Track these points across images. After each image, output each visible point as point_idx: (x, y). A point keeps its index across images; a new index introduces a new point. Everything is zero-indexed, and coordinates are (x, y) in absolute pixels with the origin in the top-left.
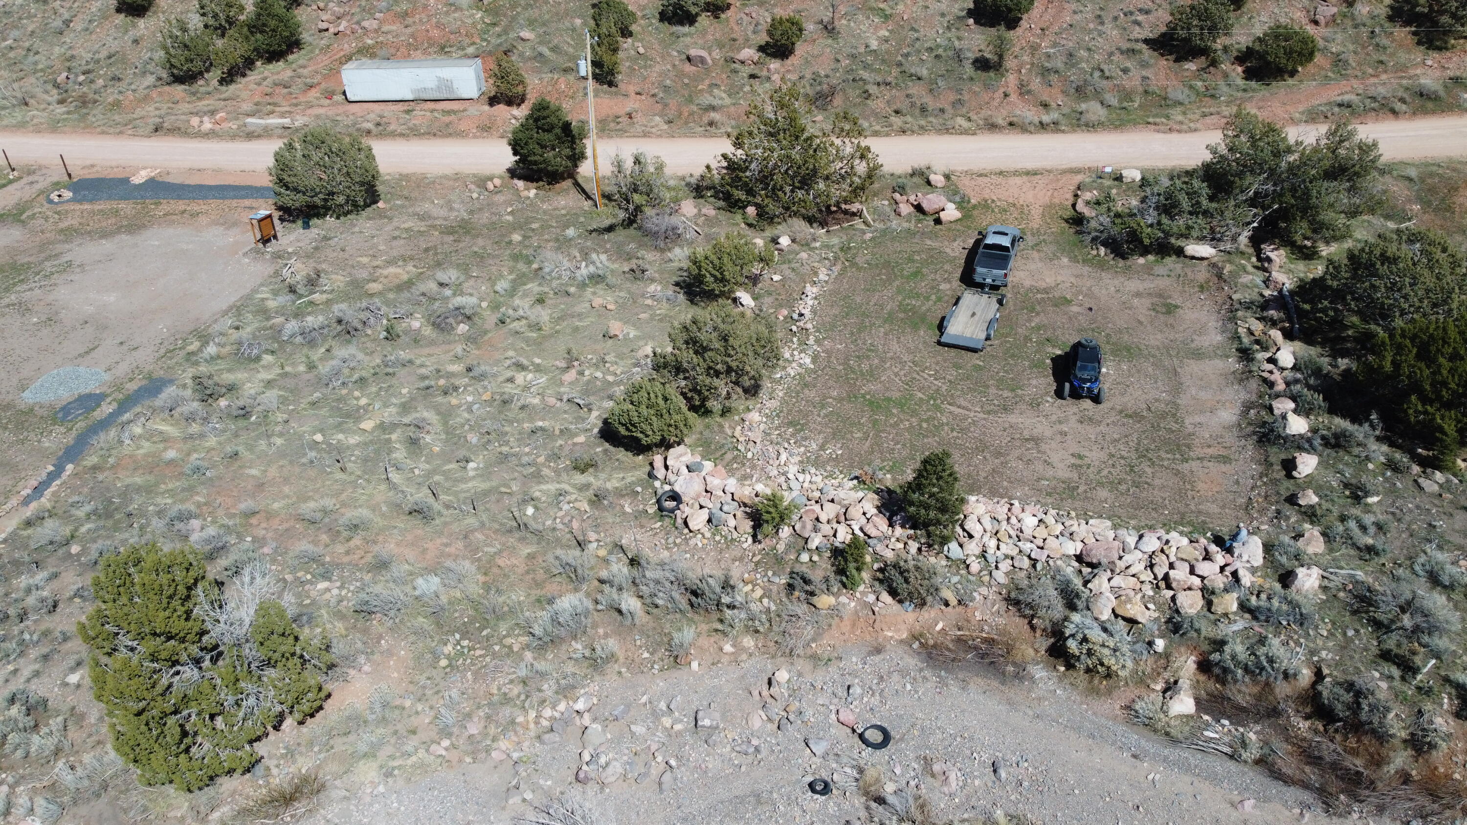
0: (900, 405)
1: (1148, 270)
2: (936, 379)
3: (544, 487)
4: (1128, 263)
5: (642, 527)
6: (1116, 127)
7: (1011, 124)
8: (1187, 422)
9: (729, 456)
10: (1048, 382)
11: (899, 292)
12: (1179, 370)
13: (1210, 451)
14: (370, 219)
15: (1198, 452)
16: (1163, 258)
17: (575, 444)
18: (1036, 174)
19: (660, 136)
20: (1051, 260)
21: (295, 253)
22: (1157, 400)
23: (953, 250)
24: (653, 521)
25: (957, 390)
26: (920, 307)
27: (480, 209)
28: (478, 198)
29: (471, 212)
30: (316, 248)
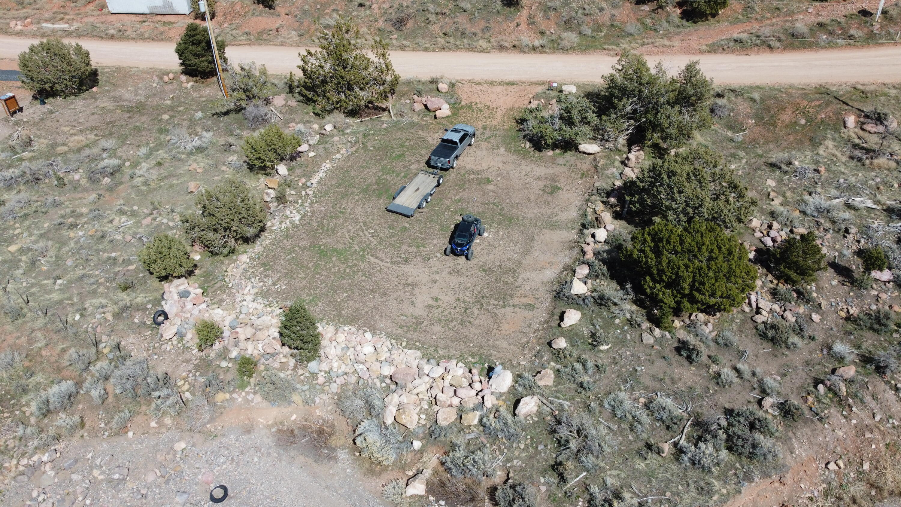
0: (340, 254)
1: (553, 160)
2: (372, 236)
3: (94, 301)
4: (542, 154)
5: (140, 333)
6: (582, 51)
7: (514, 46)
8: (520, 277)
9: (218, 285)
10: (443, 242)
11: (382, 169)
12: (536, 237)
13: (525, 301)
14: (84, 99)
15: (517, 301)
16: (564, 153)
17: (128, 270)
18: (513, 84)
19: (291, 45)
20: (493, 149)
21: (27, 122)
22: (509, 259)
23: (433, 139)
24: (147, 330)
25: (381, 244)
26: (390, 181)
27: (154, 95)
28: (156, 87)
29: (148, 97)
30: (42, 119)
